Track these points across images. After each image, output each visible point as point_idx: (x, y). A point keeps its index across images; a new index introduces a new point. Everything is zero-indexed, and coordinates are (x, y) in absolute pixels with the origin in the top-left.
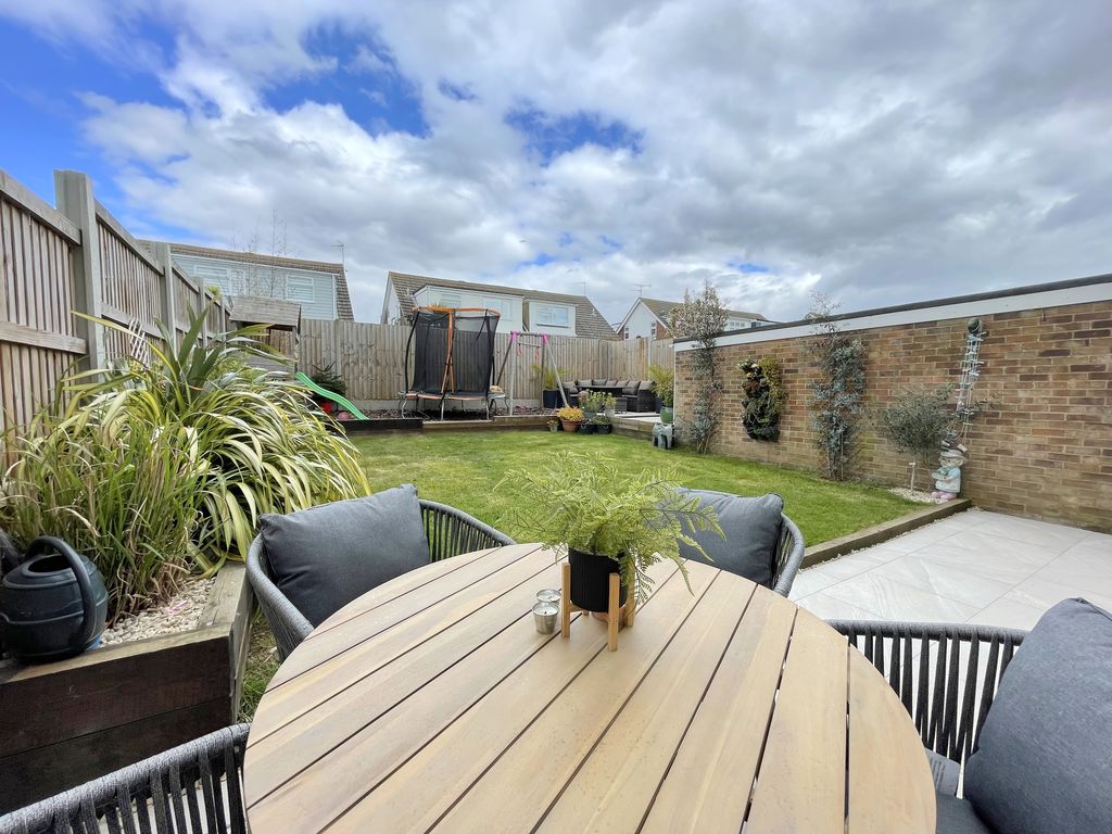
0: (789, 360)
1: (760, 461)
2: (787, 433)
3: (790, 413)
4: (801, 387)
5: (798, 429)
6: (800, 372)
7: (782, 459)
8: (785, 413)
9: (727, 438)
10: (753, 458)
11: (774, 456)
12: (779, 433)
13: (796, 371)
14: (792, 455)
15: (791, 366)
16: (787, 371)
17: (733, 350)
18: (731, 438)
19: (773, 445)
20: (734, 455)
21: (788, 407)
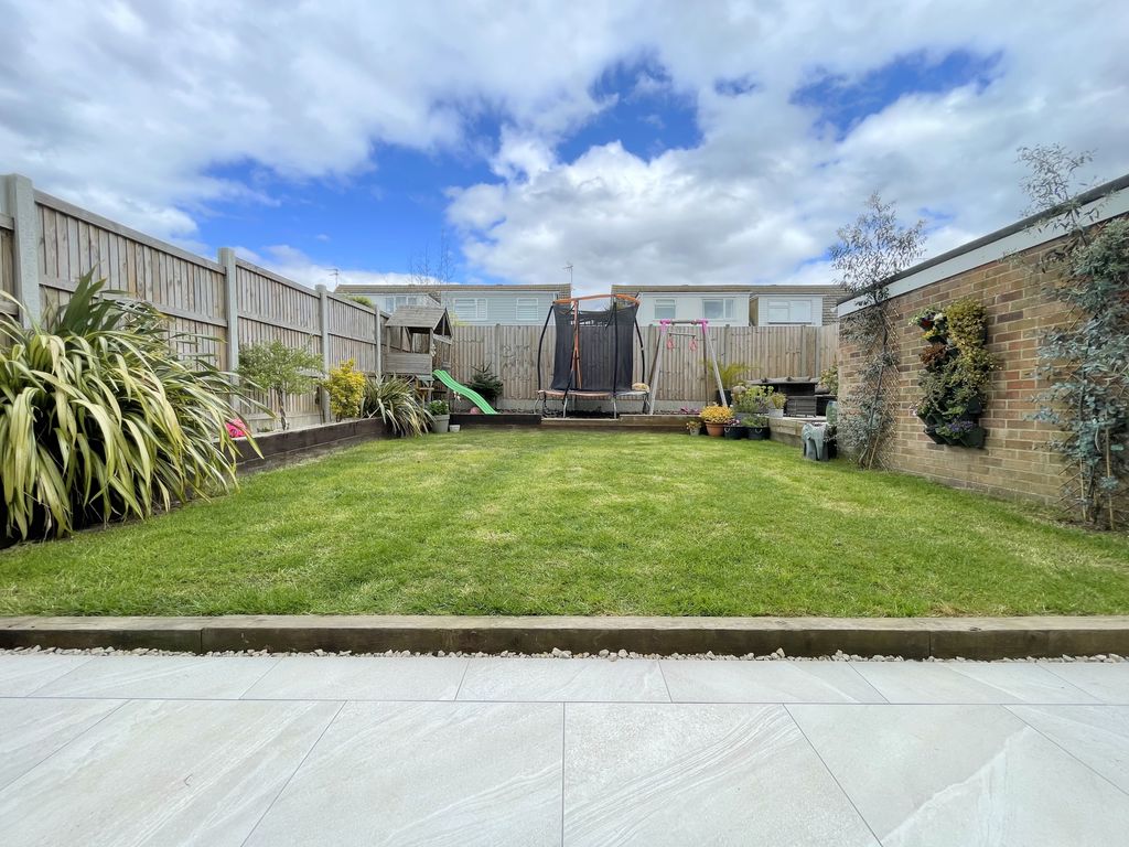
0: (1006, 298)
1: (956, 483)
2: (1000, 432)
3: (1009, 395)
4: (1030, 344)
5: (1024, 424)
6: (1027, 317)
7: (993, 480)
8: (999, 396)
9: (905, 443)
10: (944, 479)
11: (977, 476)
12: (986, 433)
13: (1019, 315)
14: (1011, 474)
15: (1010, 307)
16: (1002, 319)
17: (915, 298)
18: (911, 444)
19: (979, 455)
20: (913, 472)
21: (1003, 384)
